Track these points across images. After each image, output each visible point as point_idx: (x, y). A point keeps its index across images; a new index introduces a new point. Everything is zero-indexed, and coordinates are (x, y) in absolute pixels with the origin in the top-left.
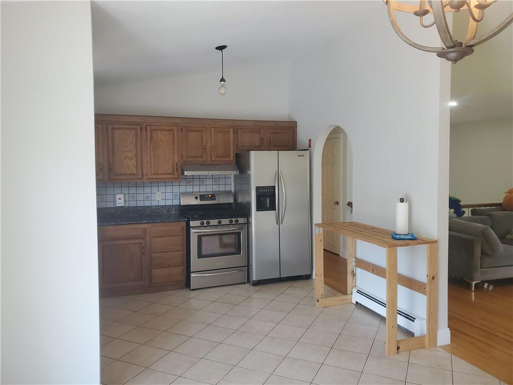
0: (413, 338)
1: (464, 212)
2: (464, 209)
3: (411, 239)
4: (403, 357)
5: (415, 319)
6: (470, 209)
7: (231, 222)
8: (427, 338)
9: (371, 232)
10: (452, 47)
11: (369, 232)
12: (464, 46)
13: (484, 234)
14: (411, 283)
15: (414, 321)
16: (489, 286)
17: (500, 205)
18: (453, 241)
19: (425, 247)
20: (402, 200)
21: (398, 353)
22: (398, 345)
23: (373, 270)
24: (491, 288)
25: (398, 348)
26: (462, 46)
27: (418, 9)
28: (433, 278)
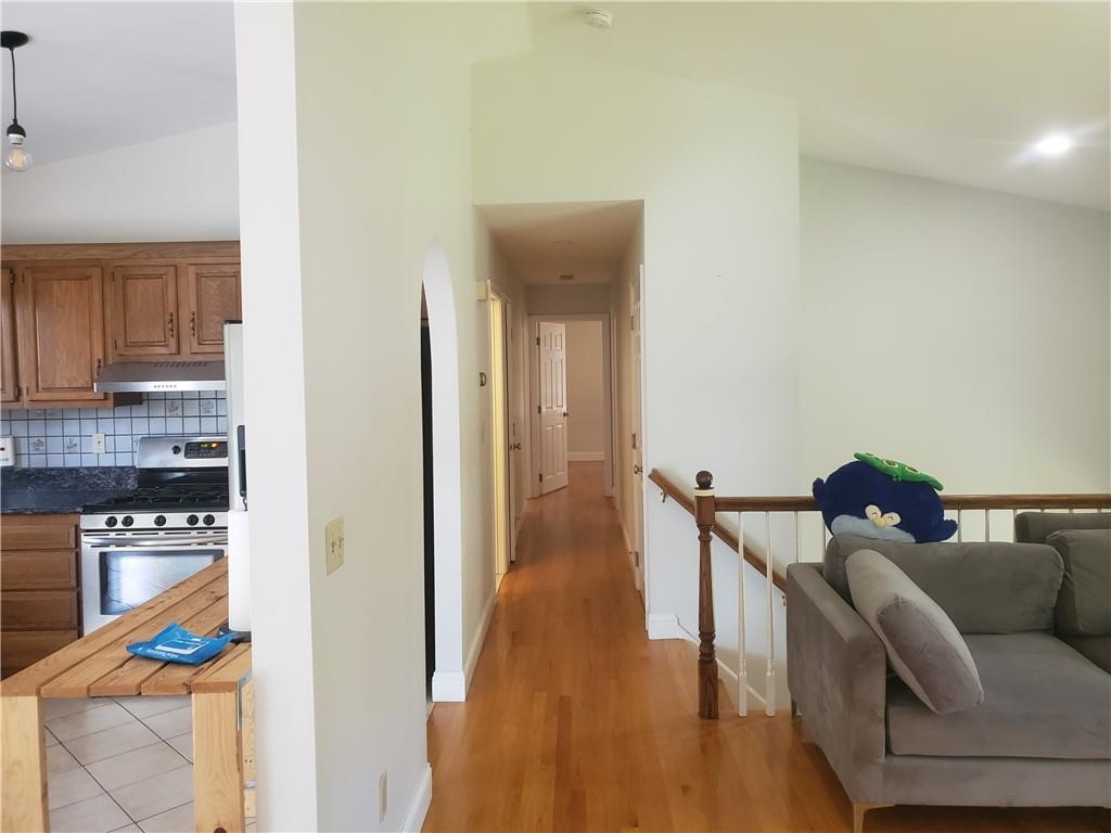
7: (193, 520)
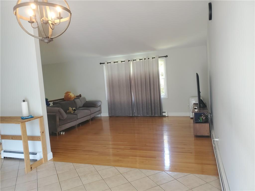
0: (37, 161)
1: (50, 104)
2: (50, 103)
3: (31, 118)
4: (34, 171)
5: (37, 153)
6: (52, 102)
8: (43, 159)
9: (10, 119)
10: (46, 38)
11: (8, 119)
12: (50, 38)
13: (59, 112)
14: (33, 138)
15: (36, 155)
16: (63, 133)
17: (63, 99)
18: (49, 117)
19: (38, 120)
20: (24, 101)
21: (31, 170)
22: (31, 166)
23: (12, 138)
24: (64, 133)
25: (31, 168)
26: (49, 38)
27: (29, 20)
28: (43, 132)
